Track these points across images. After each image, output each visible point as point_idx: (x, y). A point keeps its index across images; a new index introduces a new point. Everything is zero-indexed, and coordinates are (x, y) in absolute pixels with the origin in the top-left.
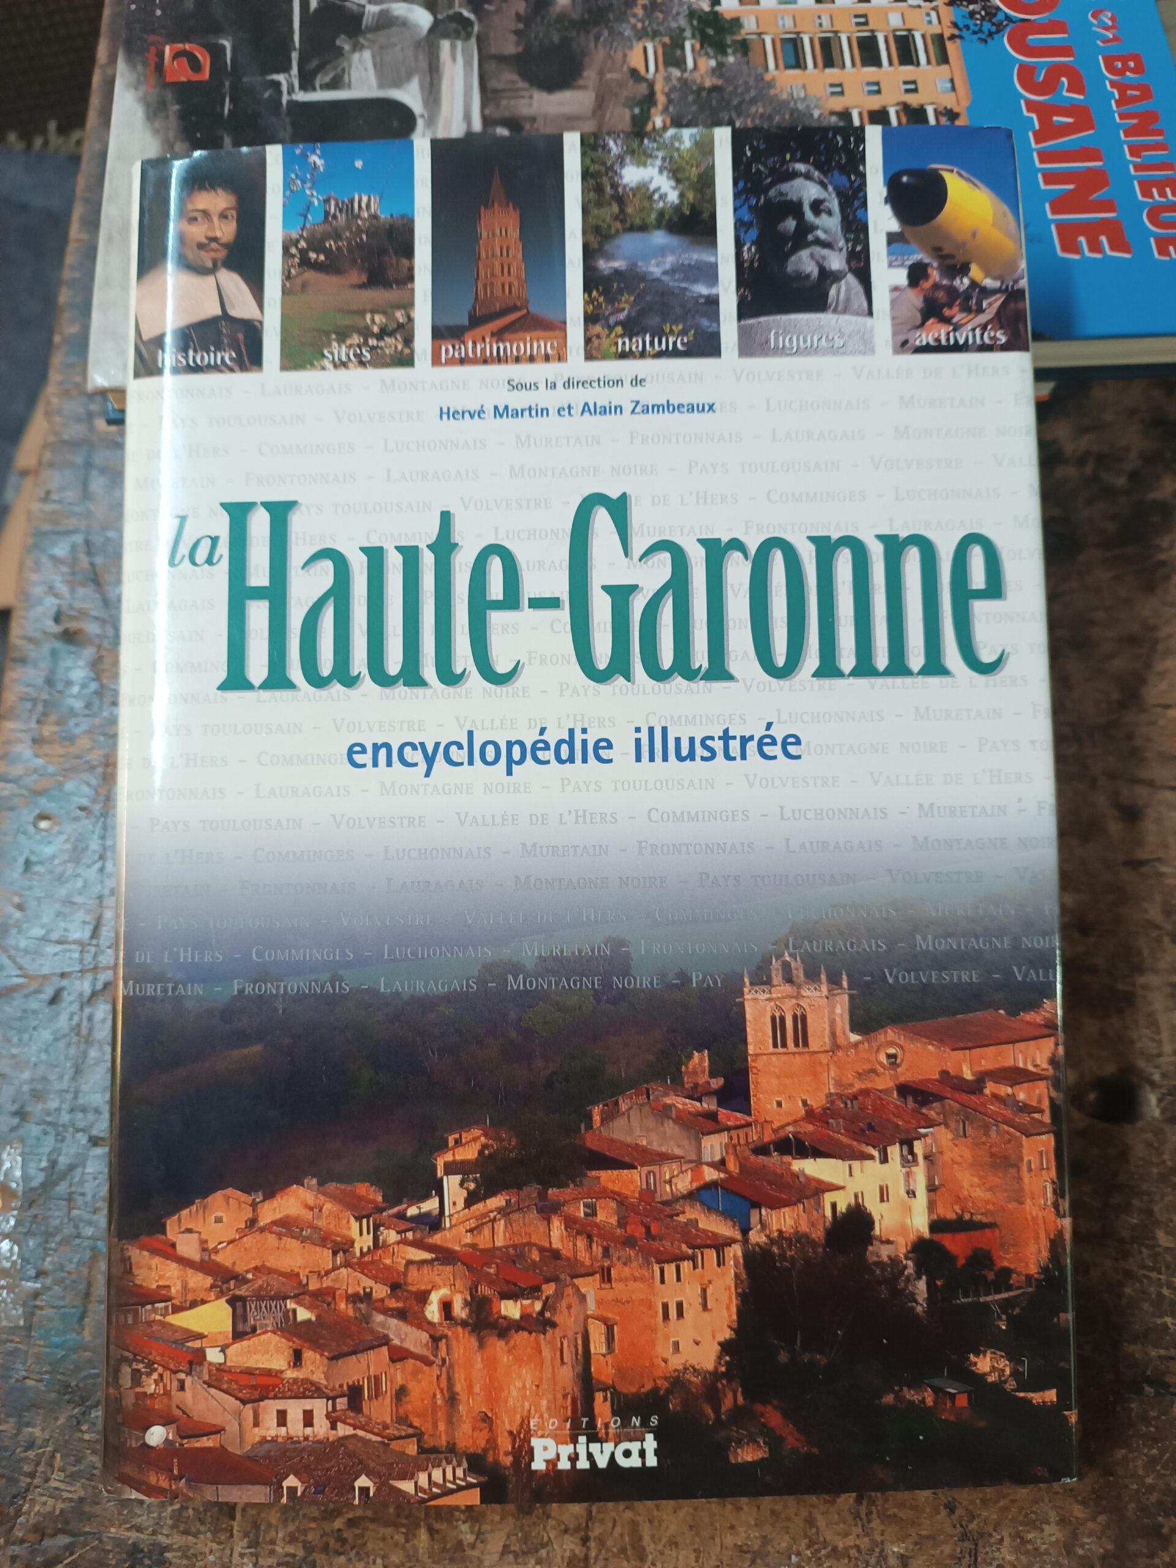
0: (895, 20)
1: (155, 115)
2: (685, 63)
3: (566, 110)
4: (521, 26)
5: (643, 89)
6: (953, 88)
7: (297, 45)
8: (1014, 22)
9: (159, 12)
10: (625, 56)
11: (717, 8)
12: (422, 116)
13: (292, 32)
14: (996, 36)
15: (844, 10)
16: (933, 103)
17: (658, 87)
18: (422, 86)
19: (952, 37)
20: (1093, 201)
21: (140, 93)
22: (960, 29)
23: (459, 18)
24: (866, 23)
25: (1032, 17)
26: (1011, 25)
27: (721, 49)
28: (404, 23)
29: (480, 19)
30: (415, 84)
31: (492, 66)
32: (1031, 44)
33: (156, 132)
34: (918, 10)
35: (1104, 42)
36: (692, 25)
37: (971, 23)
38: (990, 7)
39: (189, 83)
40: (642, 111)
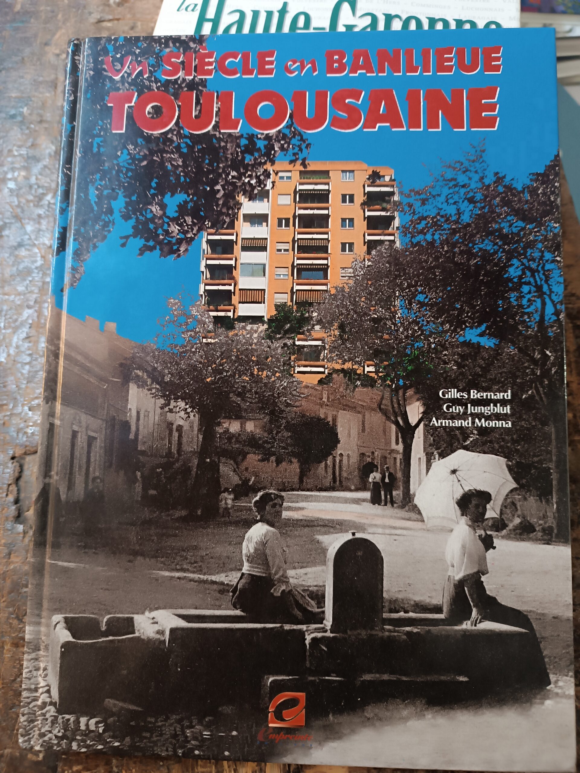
0: (287, 200)
1: (337, 733)
2: (316, 346)
3: (354, 432)
4: (273, 458)
5: (338, 378)
6: (353, 171)
7: (278, 625)
8: (293, 123)
9: (234, 733)
10: (307, 387)
11: (266, 319)
12: (354, 534)
13: (264, 629)
14: (305, 137)
15: (272, 233)
16: (364, 186)
17: (338, 367)
18: (325, 533)
19: (304, 164)
20: (452, 101)
21: (314, 745)
22: (297, 159)
23: (261, 505)
24: (287, 220)
25: (289, 112)
26: (295, 125)
27: (304, 321)
28: (263, 544)
29: (264, 488)
30: (324, 539)
31: (309, 481)
32: (313, 116)
33: (353, 731)
34: (276, 184)
35: (315, 70)
36: (280, 338)
37: (291, 152)
38: (277, 137)
39: (306, 707)
40: (359, 379)
